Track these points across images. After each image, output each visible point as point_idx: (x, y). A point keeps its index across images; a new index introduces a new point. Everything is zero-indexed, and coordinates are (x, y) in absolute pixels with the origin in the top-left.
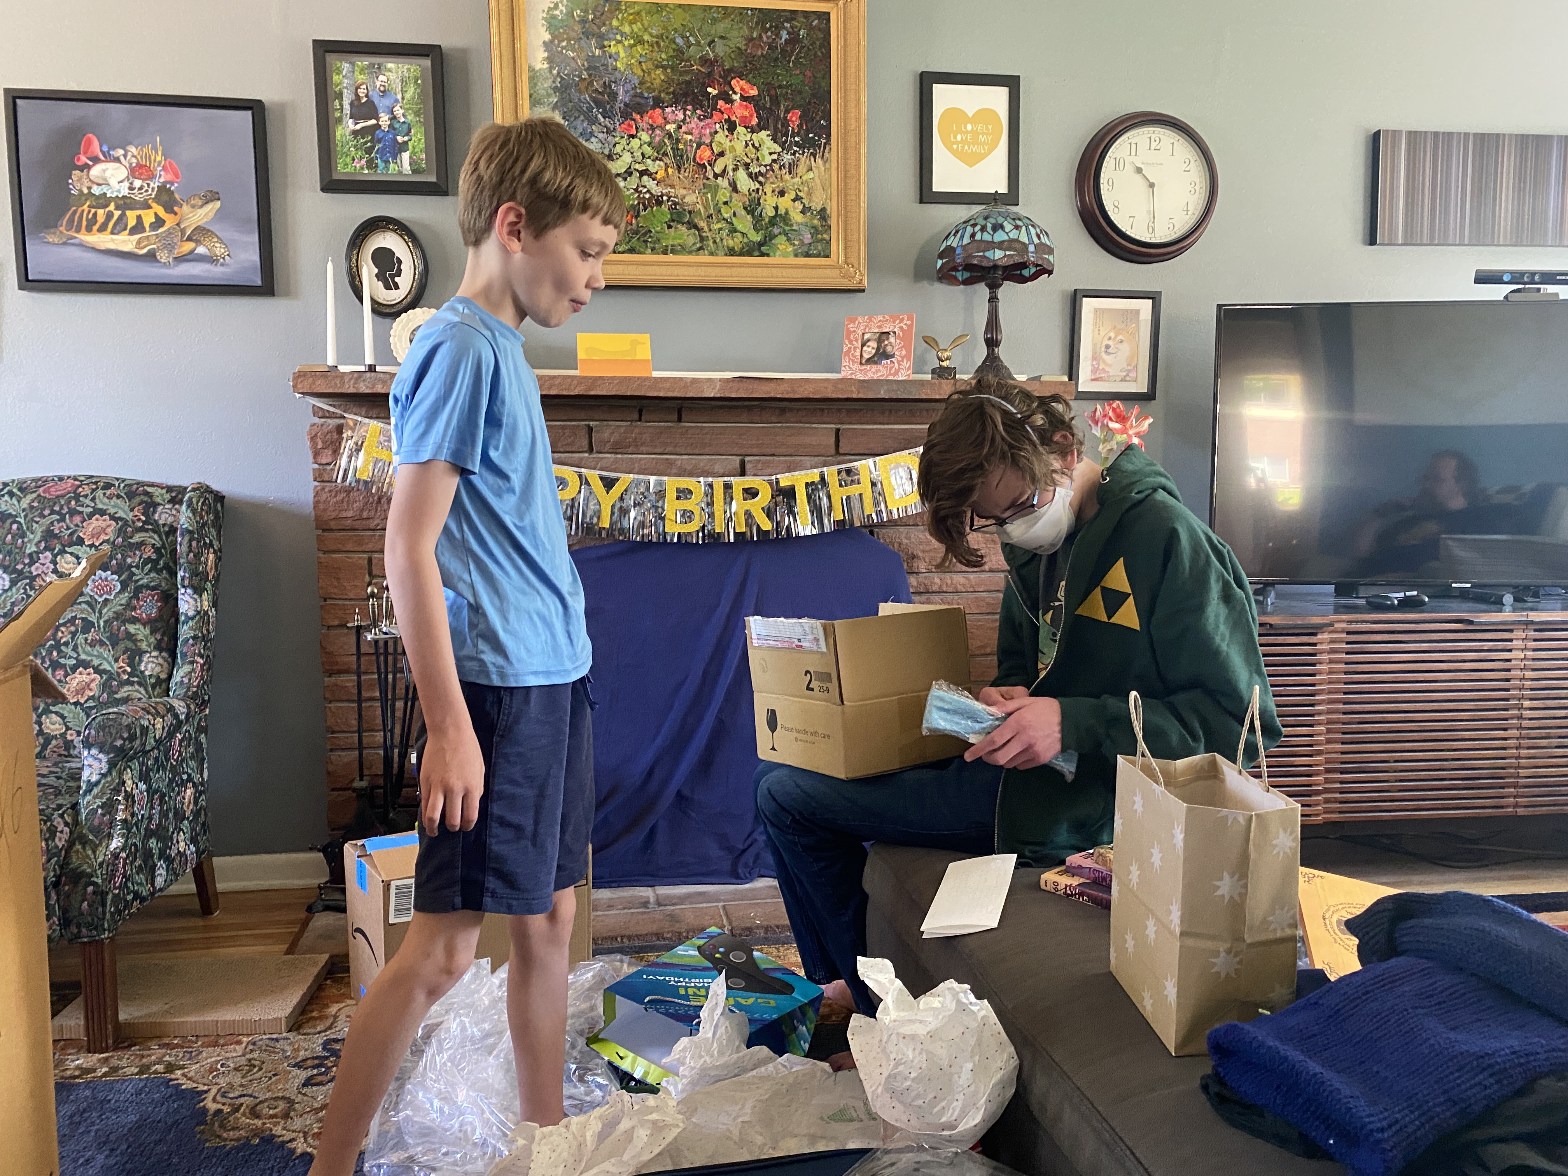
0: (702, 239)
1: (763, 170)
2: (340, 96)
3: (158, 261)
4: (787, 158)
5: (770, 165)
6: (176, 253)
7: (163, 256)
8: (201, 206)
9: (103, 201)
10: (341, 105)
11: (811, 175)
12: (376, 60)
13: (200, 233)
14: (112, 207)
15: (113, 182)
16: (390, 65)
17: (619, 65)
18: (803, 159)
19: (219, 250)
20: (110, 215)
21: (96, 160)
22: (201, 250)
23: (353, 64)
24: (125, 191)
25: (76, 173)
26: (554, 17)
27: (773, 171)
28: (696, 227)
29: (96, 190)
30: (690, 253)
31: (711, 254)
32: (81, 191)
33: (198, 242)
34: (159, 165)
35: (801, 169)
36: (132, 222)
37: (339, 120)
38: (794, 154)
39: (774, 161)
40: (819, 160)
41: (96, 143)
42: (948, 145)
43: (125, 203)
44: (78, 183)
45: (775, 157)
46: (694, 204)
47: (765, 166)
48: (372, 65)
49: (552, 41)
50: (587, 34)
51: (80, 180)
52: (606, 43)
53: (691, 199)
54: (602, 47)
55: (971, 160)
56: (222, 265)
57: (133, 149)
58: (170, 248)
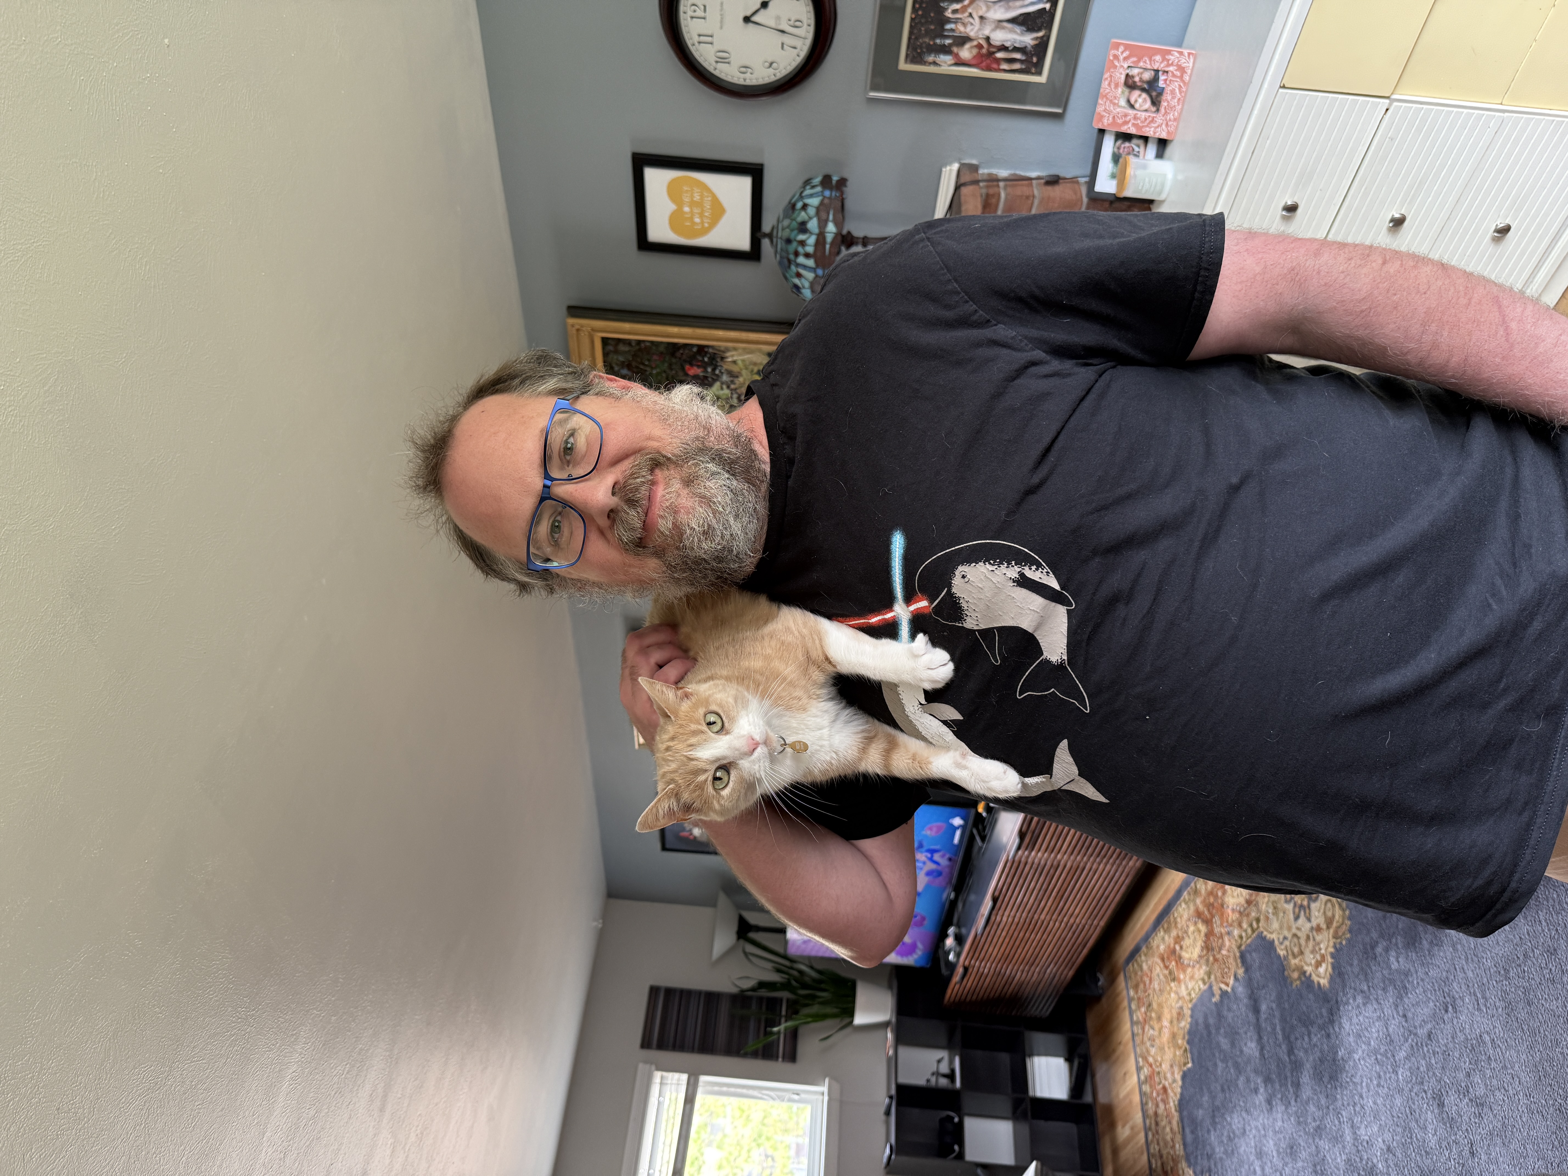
1: (735, 396)
4: (725, 378)
5: (732, 390)
11: (740, 363)
18: (725, 367)
27: (736, 389)
35: (735, 369)
38: (722, 373)
39: (728, 387)
40: (728, 354)
42: (705, 231)
45: (724, 387)
47: (732, 394)
55: (718, 211)
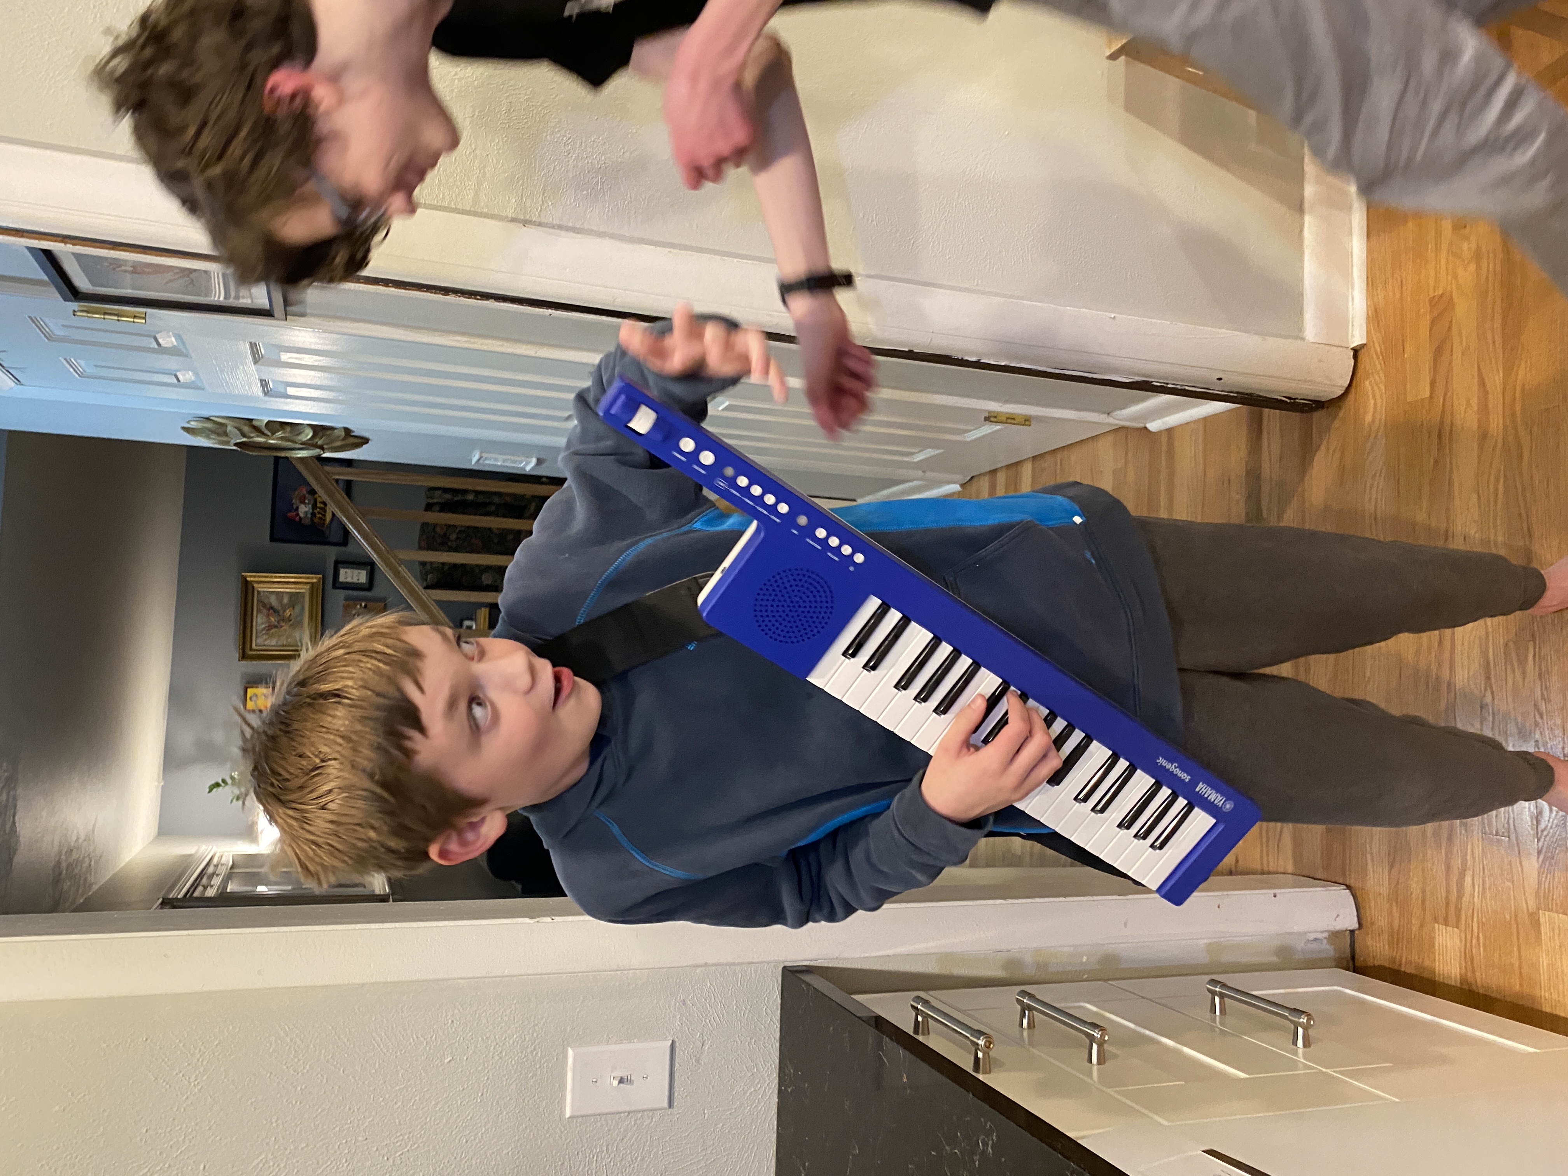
9: (313, 514)
14: (316, 511)
15: (307, 509)
20: (319, 513)
21: (298, 515)
24: (310, 506)
25: (303, 522)
29: (309, 516)
32: (309, 521)
34: (300, 493)
36: (322, 506)
41: (292, 513)
43: (315, 506)
44: (307, 522)
51: (305, 521)
57: (294, 501)
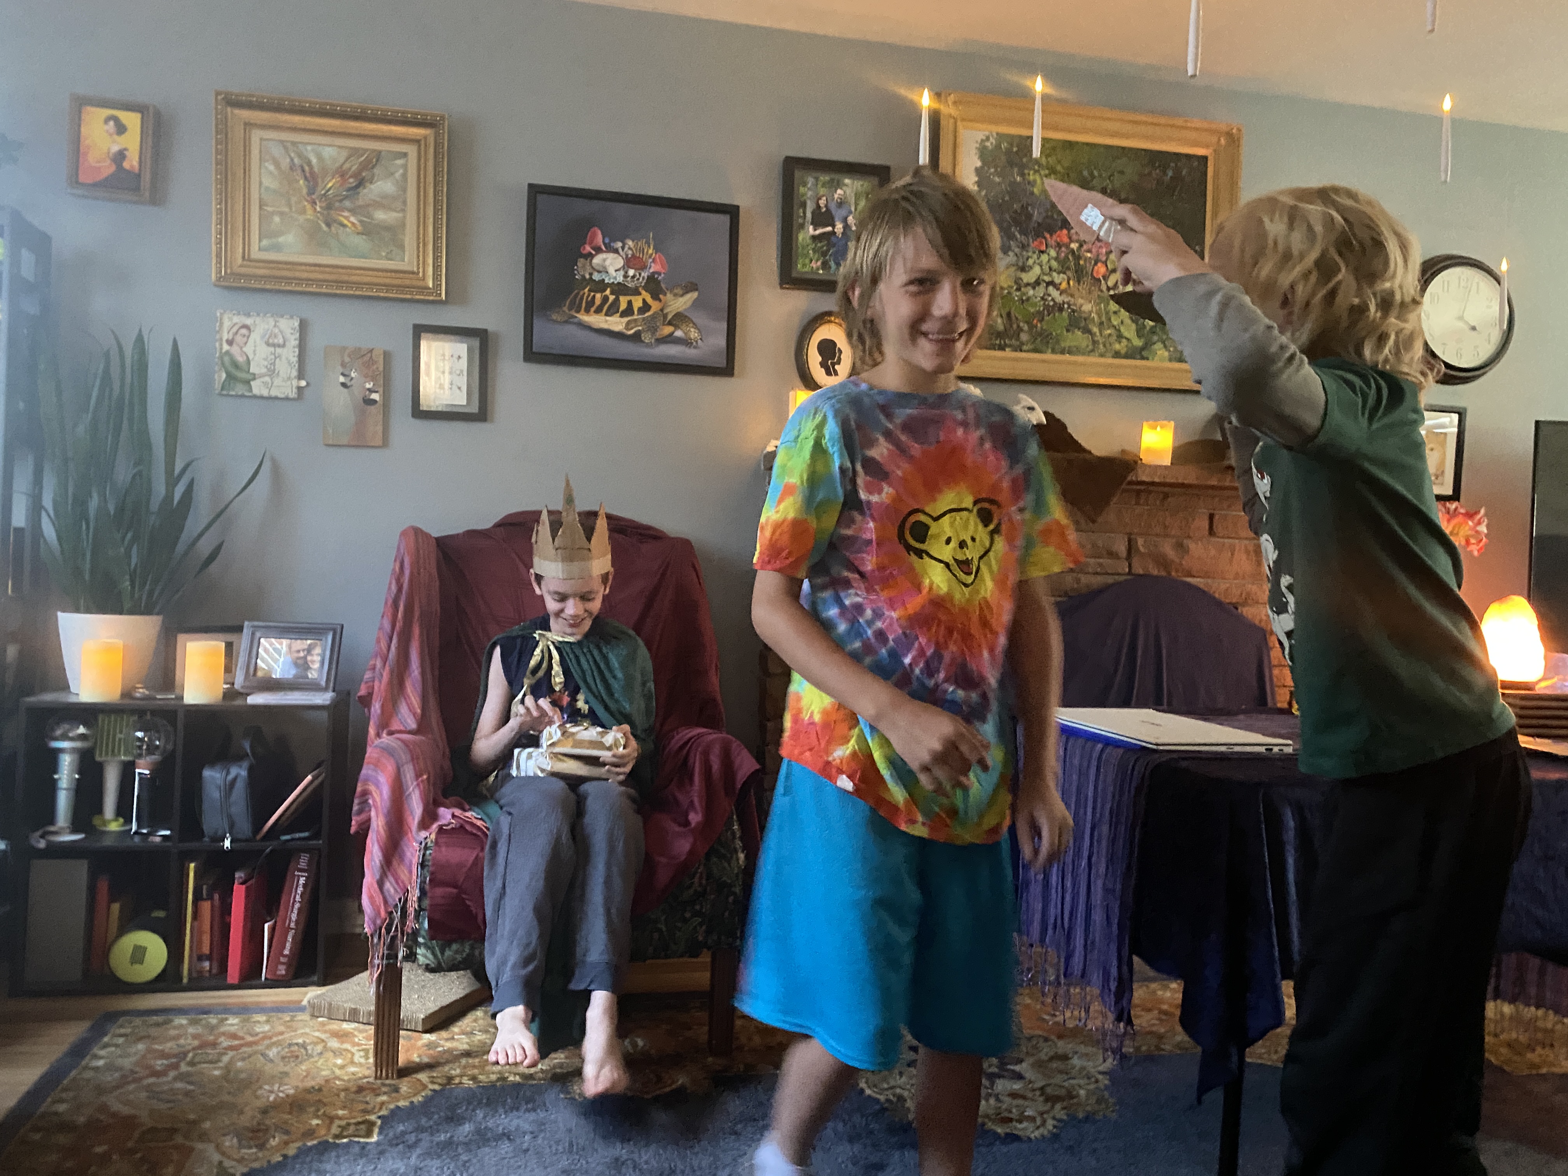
0: (1095, 342)
2: (804, 205)
3: (643, 342)
6: (658, 335)
7: (647, 338)
8: (682, 296)
10: (804, 213)
12: (836, 176)
13: (679, 319)
16: (847, 181)
17: (1036, 191)
19: (694, 334)
22: (679, 333)
23: (817, 179)
26: (985, 148)
28: (1089, 332)
30: (1083, 354)
31: (1102, 355)
32: (583, 277)
33: (677, 327)
34: (650, 257)
37: (802, 226)
41: (600, 236)
46: (1090, 312)
48: (832, 180)
49: (982, 167)
50: (1011, 164)
51: (584, 266)
52: (1026, 171)
53: (1087, 307)
54: (1022, 175)
56: (695, 348)
58: (653, 330)
